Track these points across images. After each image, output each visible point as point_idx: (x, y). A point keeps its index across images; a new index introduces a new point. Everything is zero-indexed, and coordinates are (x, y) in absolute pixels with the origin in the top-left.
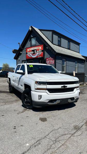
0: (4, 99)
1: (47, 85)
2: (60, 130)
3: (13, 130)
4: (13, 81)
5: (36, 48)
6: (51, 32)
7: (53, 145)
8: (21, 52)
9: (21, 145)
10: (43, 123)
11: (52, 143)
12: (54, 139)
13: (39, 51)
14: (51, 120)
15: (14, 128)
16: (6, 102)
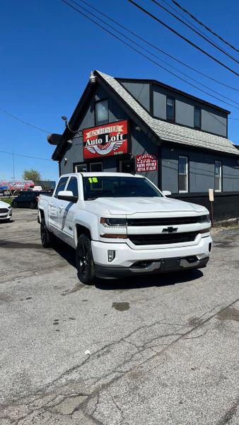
0: (29, 263)
1: (128, 227)
2: (156, 326)
3: (52, 326)
4: (52, 218)
5: (108, 128)
6: (147, 86)
7: (137, 355)
8: (70, 141)
9: (68, 354)
10: (119, 312)
11: (136, 350)
12: (140, 344)
13: (118, 136)
14: (139, 306)
15: (54, 324)
16: (35, 270)
